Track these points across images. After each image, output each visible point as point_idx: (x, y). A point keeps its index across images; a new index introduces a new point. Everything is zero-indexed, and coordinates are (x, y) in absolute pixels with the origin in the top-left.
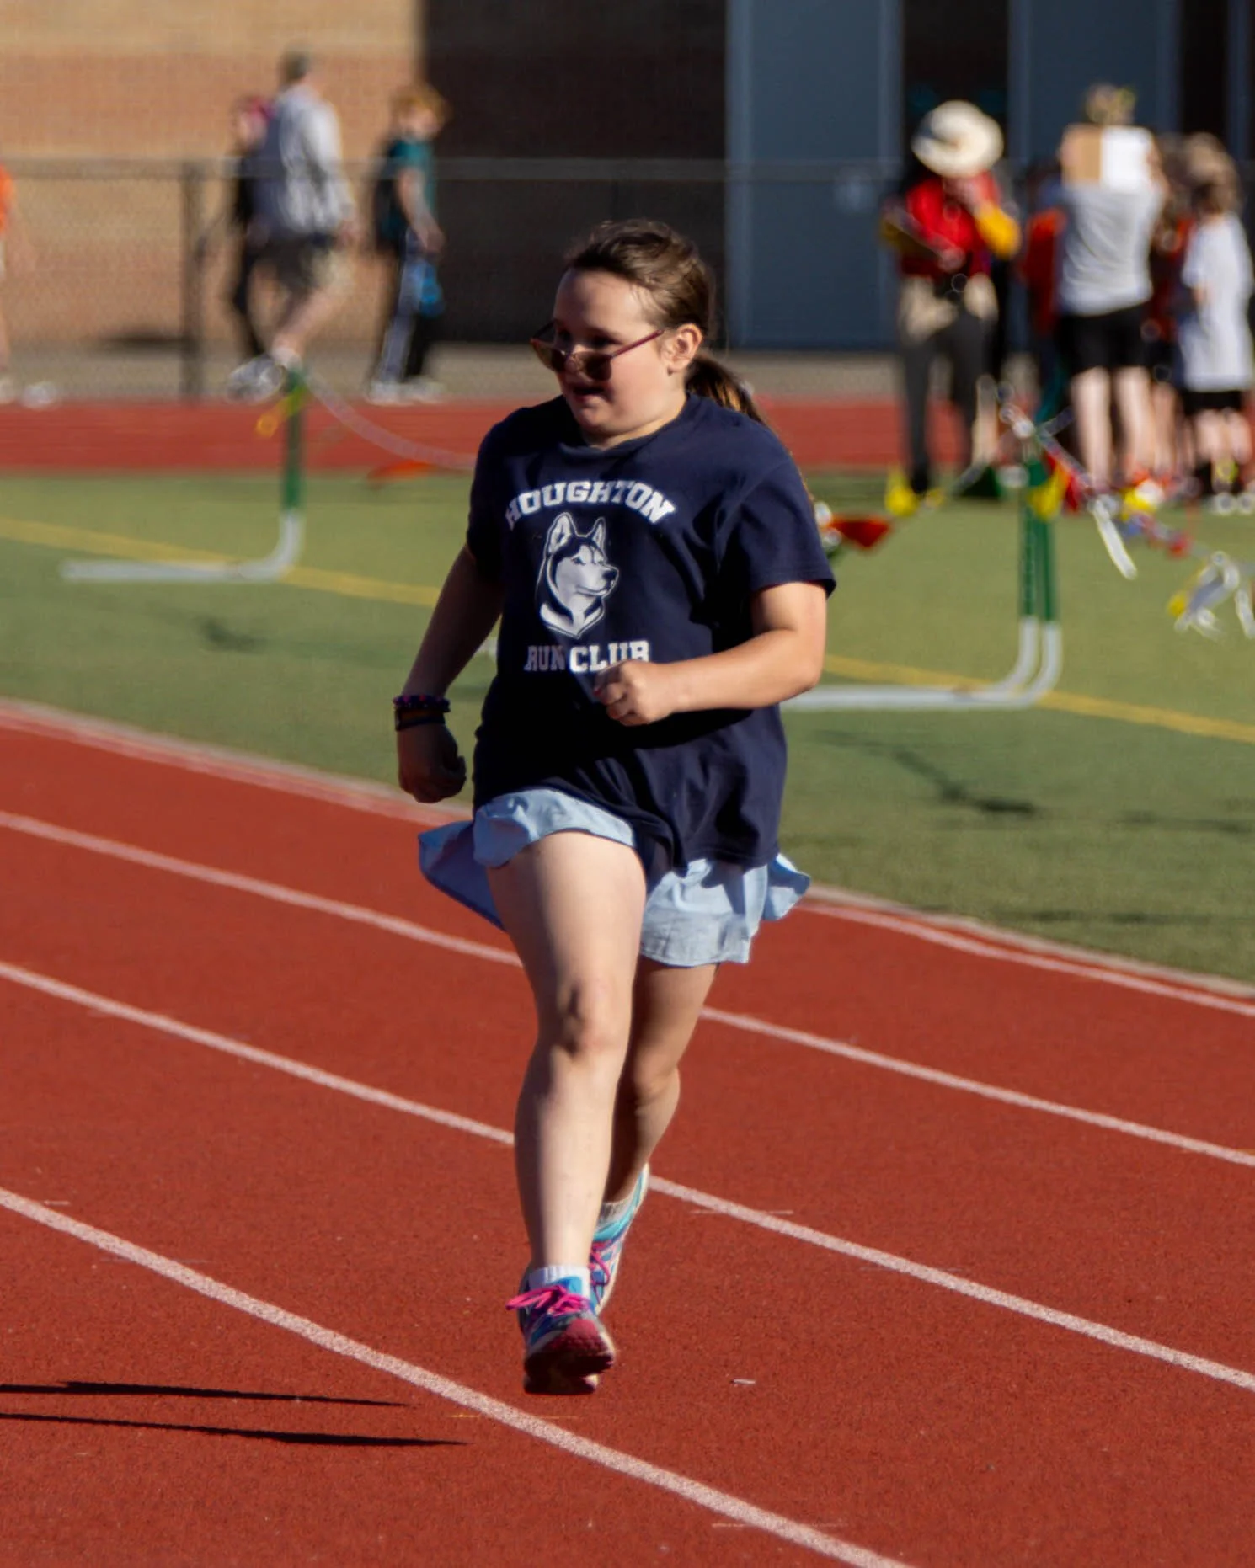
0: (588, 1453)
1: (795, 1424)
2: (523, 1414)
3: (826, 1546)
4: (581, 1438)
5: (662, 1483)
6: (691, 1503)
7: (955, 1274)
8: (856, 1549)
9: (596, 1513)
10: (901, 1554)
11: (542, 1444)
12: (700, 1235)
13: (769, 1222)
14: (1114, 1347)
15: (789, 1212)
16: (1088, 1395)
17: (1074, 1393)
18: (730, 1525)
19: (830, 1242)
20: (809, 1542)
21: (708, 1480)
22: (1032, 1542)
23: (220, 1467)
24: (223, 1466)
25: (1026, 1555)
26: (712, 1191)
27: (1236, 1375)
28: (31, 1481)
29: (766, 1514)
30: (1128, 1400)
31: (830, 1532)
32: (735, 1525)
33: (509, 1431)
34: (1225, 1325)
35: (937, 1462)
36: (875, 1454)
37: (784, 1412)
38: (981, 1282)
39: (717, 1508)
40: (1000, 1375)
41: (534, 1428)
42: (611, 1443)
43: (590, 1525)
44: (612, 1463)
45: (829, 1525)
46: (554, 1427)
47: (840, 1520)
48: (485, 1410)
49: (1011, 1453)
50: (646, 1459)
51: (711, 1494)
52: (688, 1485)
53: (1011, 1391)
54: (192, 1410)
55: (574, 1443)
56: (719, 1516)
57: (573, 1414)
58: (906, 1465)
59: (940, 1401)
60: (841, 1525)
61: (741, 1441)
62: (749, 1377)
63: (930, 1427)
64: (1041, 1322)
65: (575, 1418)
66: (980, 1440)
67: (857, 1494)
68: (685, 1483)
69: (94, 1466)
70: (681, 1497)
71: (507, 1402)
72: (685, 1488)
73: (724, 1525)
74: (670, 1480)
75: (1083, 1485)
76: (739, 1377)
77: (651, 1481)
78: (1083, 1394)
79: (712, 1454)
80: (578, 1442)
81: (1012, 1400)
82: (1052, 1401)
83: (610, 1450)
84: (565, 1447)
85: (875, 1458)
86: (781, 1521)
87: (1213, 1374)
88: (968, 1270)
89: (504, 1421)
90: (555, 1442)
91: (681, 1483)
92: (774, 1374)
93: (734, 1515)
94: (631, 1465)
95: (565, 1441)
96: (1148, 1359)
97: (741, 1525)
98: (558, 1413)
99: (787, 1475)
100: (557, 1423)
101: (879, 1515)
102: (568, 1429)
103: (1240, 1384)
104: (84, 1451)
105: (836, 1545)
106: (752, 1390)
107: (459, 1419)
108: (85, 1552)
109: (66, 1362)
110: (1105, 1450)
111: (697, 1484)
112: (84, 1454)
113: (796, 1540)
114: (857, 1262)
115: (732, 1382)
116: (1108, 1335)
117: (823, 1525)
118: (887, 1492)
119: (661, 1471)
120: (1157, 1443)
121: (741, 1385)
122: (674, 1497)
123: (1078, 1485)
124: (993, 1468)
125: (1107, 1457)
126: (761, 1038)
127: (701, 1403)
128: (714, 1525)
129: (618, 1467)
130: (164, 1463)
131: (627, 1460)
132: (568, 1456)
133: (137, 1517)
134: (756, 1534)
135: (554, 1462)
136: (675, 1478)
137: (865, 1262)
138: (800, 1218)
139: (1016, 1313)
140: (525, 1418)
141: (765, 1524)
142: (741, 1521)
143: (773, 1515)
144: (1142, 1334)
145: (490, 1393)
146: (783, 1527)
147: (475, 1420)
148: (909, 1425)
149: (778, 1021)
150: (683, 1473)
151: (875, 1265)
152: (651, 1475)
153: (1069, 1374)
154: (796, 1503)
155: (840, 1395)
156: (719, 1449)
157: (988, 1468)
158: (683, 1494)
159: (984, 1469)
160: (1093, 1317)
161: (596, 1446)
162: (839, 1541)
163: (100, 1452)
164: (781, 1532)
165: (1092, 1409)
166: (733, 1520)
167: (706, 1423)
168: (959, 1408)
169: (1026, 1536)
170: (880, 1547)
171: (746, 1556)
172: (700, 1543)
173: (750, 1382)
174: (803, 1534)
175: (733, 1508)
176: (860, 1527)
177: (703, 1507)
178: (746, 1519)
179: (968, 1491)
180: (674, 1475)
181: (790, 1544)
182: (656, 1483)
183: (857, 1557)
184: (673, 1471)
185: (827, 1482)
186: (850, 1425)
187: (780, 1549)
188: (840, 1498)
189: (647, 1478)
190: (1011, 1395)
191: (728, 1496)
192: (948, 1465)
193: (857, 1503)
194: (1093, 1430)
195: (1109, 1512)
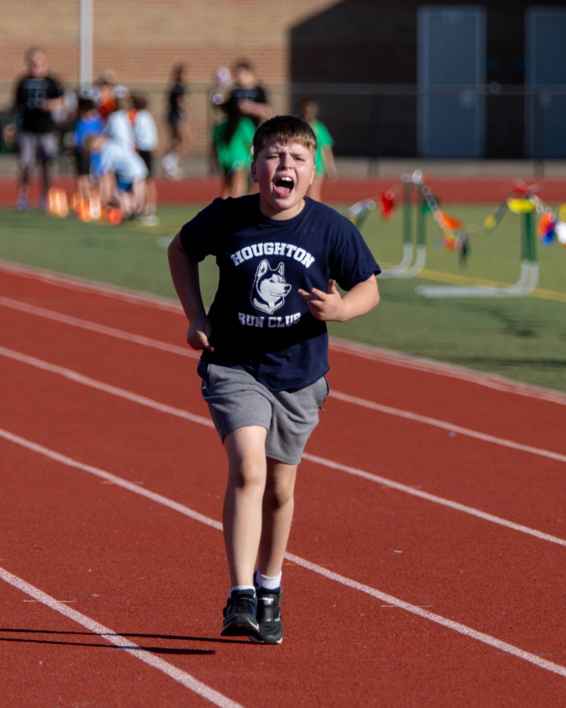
0: (336, 579)
1: (416, 568)
2: (312, 564)
3: (425, 614)
4: (333, 573)
5: (363, 590)
6: (374, 598)
9: (337, 601)
10: (453, 617)
11: (319, 575)
12: (385, 496)
13: (411, 491)
14: (540, 539)
17: (524, 556)
18: (388, 606)
19: (434, 498)
21: (381, 589)
22: (504, 613)
23: (194, 583)
24: (195, 584)
25: (501, 618)
26: (390, 479)
28: (121, 588)
29: (402, 602)
30: (544, 559)
31: (426, 609)
32: (390, 606)
33: (306, 570)
35: (469, 582)
36: (446, 579)
37: (412, 563)
39: (383, 600)
40: (496, 549)
41: (316, 569)
42: (345, 575)
43: (334, 606)
44: (345, 583)
45: (426, 606)
46: (323, 569)
47: (430, 604)
48: (297, 562)
49: (498, 579)
50: (358, 581)
51: (382, 594)
52: (373, 591)
53: (500, 555)
54: (185, 562)
55: (331, 575)
56: (385, 603)
57: (331, 563)
58: (458, 583)
59: (472, 559)
60: (430, 606)
61: (395, 574)
62: (399, 550)
63: (468, 569)
64: (513, 530)
65: (332, 565)
66: (486, 574)
67: (438, 595)
68: (372, 590)
69: (145, 583)
70: (370, 595)
71: (306, 559)
72: (372, 592)
74: (366, 589)
75: (525, 591)
76: (396, 550)
77: (359, 589)
78: (527, 557)
79: (383, 579)
80: (332, 574)
81: (500, 559)
82: (515, 559)
83: (344, 577)
84: (327, 576)
85: (445, 581)
86: (408, 604)
89: (305, 567)
90: (323, 574)
91: (371, 590)
92: (409, 549)
93: (390, 602)
94: (352, 583)
95: (327, 574)
96: (553, 544)
97: (393, 606)
98: (325, 563)
99: (411, 587)
100: (324, 567)
101: (446, 602)
102: (329, 569)
104: (142, 578)
105: (428, 614)
106: (400, 555)
107: (287, 566)
108: (140, 616)
109: (137, 543)
110: (534, 578)
111: (377, 591)
112: (142, 579)
113: (413, 612)
114: (443, 507)
115: (393, 552)
116: (538, 534)
118: (449, 594)
119: (363, 585)
120: (554, 575)
121: (396, 553)
122: (368, 595)
123: (523, 591)
124: (490, 584)
125: (535, 580)
127: (381, 560)
128: (382, 606)
129: (346, 584)
130: (172, 582)
131: (350, 582)
132: (328, 579)
133: (161, 603)
134: (398, 609)
135: (323, 582)
136: (369, 588)
138: (424, 489)
140: (312, 565)
141: (402, 606)
142: (392, 605)
143: (405, 602)
144: (551, 534)
145: (300, 556)
146: (408, 607)
147: (293, 566)
150: (371, 586)
151: (450, 508)
152: (359, 587)
153: (522, 549)
154: (414, 598)
155: (434, 557)
156: (386, 577)
157: (488, 585)
158: (371, 594)
159: (487, 585)
160: (533, 527)
161: (339, 576)
162: (429, 613)
163: (148, 578)
164: (407, 609)
165: (530, 562)
166: (390, 604)
167: (382, 567)
168: (479, 562)
169: (501, 611)
170: (445, 615)
171: (393, 618)
172: (376, 613)
173: (400, 552)
174: (416, 610)
175: (390, 600)
176: (438, 607)
177: (378, 599)
178: (394, 603)
179: (480, 593)
180: (368, 587)
181: (410, 613)
182: (361, 590)
183: (436, 618)
184: (368, 585)
185: (427, 590)
186: (437, 568)
187: (407, 615)
188: (431, 596)
189: (357, 588)
190: (500, 557)
191: (388, 595)
192: (473, 583)
193: (437, 598)
194: (530, 570)
195: (534, 602)
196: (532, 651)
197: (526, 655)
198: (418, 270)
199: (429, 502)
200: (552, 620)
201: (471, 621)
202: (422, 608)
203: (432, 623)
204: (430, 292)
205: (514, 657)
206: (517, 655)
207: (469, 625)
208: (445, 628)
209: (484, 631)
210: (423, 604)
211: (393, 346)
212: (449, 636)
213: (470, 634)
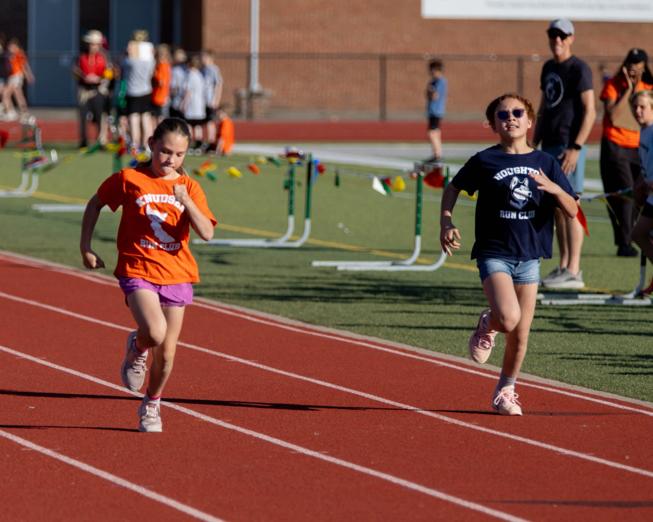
1: (46, 420)
3: (55, 455)
5: (7, 437)
6: (16, 443)
7: (93, 376)
8: (64, 456)
12: (19, 364)
13: (39, 361)
15: (45, 358)
16: (131, 412)
18: (27, 449)
19: (57, 367)
20: (50, 454)
21: (21, 436)
22: (115, 455)
25: (113, 458)
26: (22, 352)
27: (175, 406)
29: (38, 446)
31: (56, 451)
32: (29, 449)
34: (171, 391)
37: (43, 416)
38: (101, 379)
39: (23, 444)
40: (106, 406)
45: (56, 449)
51: (21, 440)
53: (109, 410)
56: (24, 447)
58: (78, 432)
59: (88, 413)
60: (59, 449)
62: (33, 406)
63: (86, 421)
67: (64, 440)
68: (14, 437)
72: (14, 438)
73: (25, 449)
75: (130, 438)
76: (30, 406)
77: (4, 436)
81: (109, 413)
82: (121, 413)
86: (42, 448)
87: (168, 406)
88: (97, 375)
91: (13, 437)
92: (40, 405)
93: (28, 446)
99: (44, 435)
101: (70, 446)
103: (176, 409)
105: (58, 455)
106: (33, 410)
111: (18, 437)
113: (46, 454)
114: (64, 373)
115: (28, 408)
116: (138, 394)
117: (54, 449)
118: (73, 440)
119: (7, 433)
121: (30, 408)
122: (11, 441)
123: (128, 438)
124: (104, 433)
126: (37, 307)
127: (19, 414)
128: (22, 449)
134: (34, 452)
137: (67, 373)
138: (48, 360)
139: (111, 388)
141: (38, 449)
142: (30, 448)
143: (40, 446)
146: (42, 450)
148: (79, 420)
149: (42, 302)
151: (69, 373)
152: (4, 435)
153: (126, 406)
154: (47, 443)
155: (59, 411)
157: (102, 433)
162: (59, 454)
164: (42, 451)
165: (132, 416)
166: (28, 448)
167: (20, 420)
168: (94, 415)
169: (113, 453)
170: (71, 456)
171: (32, 458)
172: (18, 454)
173: (33, 408)
174: (48, 452)
175: (28, 444)
176: (65, 450)
177: (19, 444)
178: (32, 447)
179: (96, 439)
180: (11, 435)
181: (44, 455)
182: (6, 437)
183: (64, 458)
184: (10, 433)
185: (55, 437)
186: (62, 420)
187: (42, 456)
188: (59, 442)
189: (3, 435)
190: (109, 412)
191: (26, 441)
192: (91, 432)
193: (64, 443)
194: (133, 422)
195: (138, 446)
196: (139, 484)
197: (134, 487)
198: (33, 192)
199: (54, 369)
200: (153, 460)
201: (90, 461)
202: (54, 451)
203: (61, 463)
204: (43, 208)
205: (125, 489)
206: (127, 487)
207: (90, 464)
208: (72, 467)
209: (102, 468)
210: (53, 448)
211: (19, 251)
212: (75, 472)
213: (91, 471)
